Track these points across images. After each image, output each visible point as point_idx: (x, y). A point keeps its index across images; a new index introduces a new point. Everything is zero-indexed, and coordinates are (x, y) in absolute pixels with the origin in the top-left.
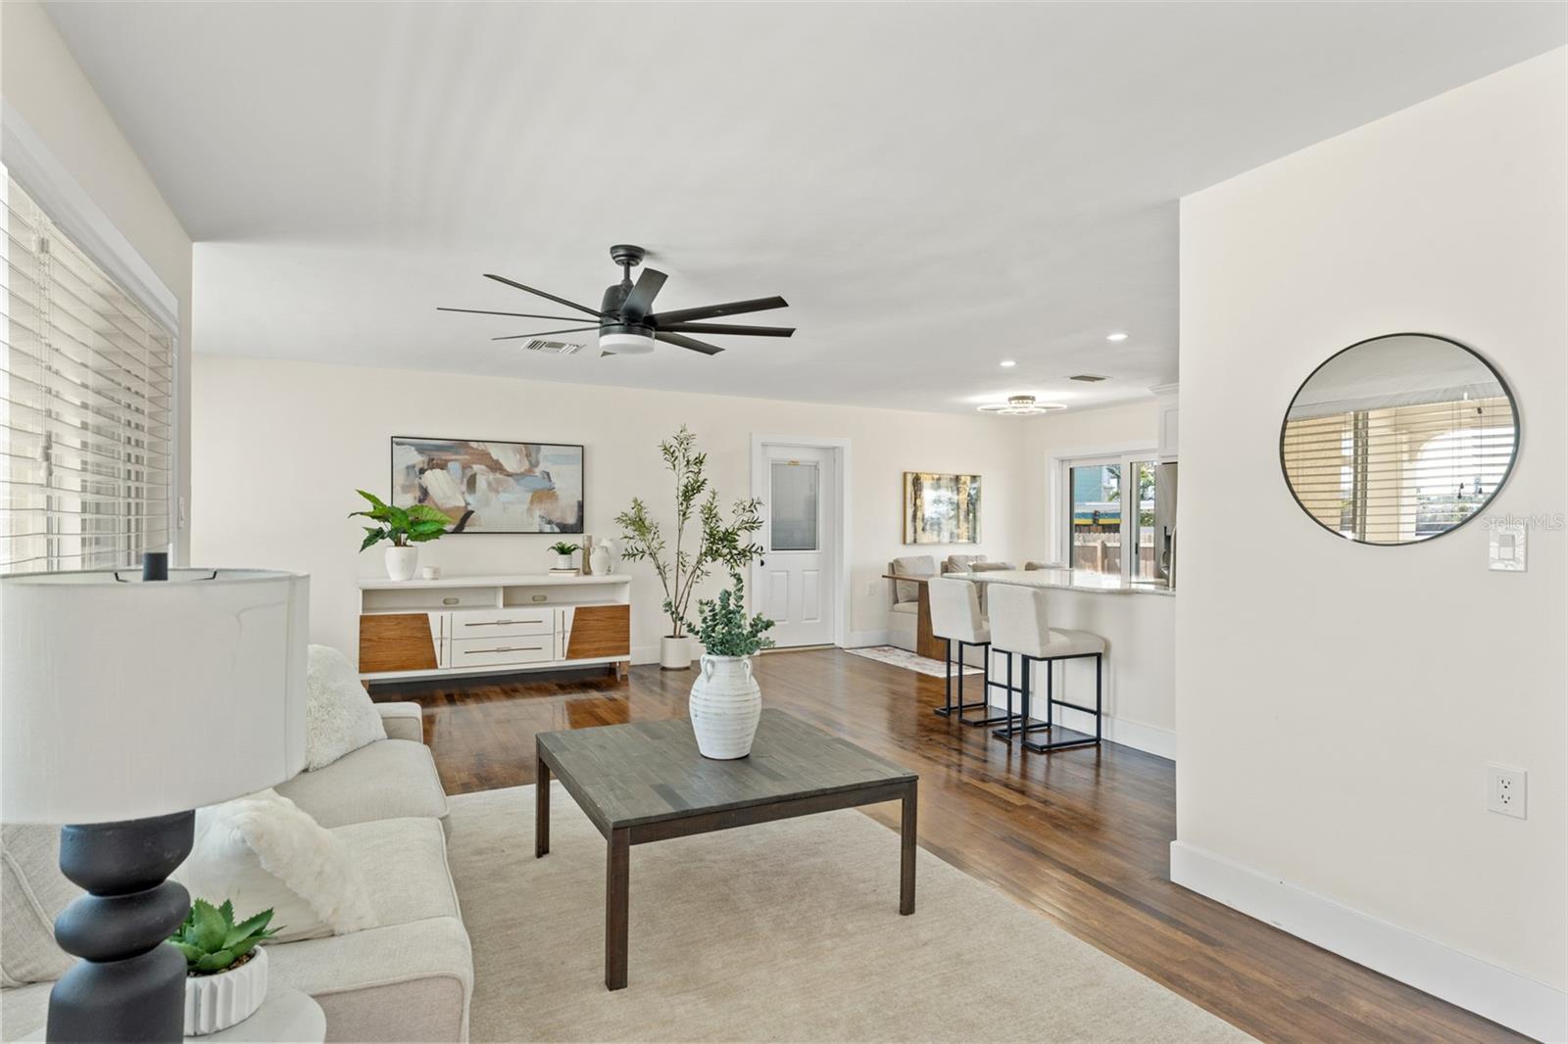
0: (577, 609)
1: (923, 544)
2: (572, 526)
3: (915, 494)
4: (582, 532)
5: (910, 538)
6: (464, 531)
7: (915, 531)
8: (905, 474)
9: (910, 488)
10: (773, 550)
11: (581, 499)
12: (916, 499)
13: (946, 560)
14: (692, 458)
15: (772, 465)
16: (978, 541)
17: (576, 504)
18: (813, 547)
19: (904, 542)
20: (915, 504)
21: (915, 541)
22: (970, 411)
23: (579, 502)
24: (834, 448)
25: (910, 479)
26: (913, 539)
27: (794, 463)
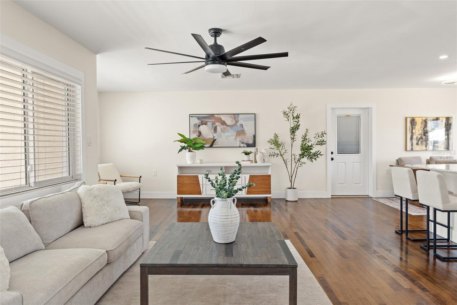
0: (250, 175)
1: (416, 151)
2: (251, 144)
3: (412, 127)
4: (255, 147)
5: (409, 147)
6: (213, 146)
7: (412, 145)
8: (406, 118)
9: (409, 124)
10: (338, 153)
11: (254, 134)
12: (412, 130)
13: (429, 159)
14: (295, 116)
15: (337, 117)
16: (451, 149)
17: (253, 136)
18: (358, 152)
19: (406, 150)
20: (412, 132)
21: (412, 150)
22: (438, 85)
23: (254, 135)
24: (368, 108)
25: (409, 120)
26: (411, 148)
27: (348, 116)
